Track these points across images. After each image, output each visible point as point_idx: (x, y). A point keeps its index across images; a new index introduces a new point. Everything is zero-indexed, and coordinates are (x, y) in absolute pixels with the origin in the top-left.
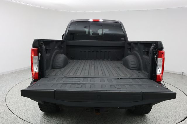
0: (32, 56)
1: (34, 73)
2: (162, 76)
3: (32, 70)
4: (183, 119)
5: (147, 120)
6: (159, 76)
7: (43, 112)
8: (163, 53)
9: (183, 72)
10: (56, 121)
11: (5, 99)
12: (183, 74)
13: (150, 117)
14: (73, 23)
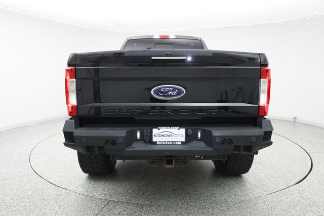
0: (68, 79)
1: (70, 105)
2: (267, 107)
3: (68, 102)
4: (300, 180)
5: (246, 182)
6: (263, 107)
7: (87, 175)
8: (268, 71)
9: (295, 118)
10: (106, 187)
11: (28, 158)
12: (296, 121)
13: (250, 178)
14: (130, 42)
